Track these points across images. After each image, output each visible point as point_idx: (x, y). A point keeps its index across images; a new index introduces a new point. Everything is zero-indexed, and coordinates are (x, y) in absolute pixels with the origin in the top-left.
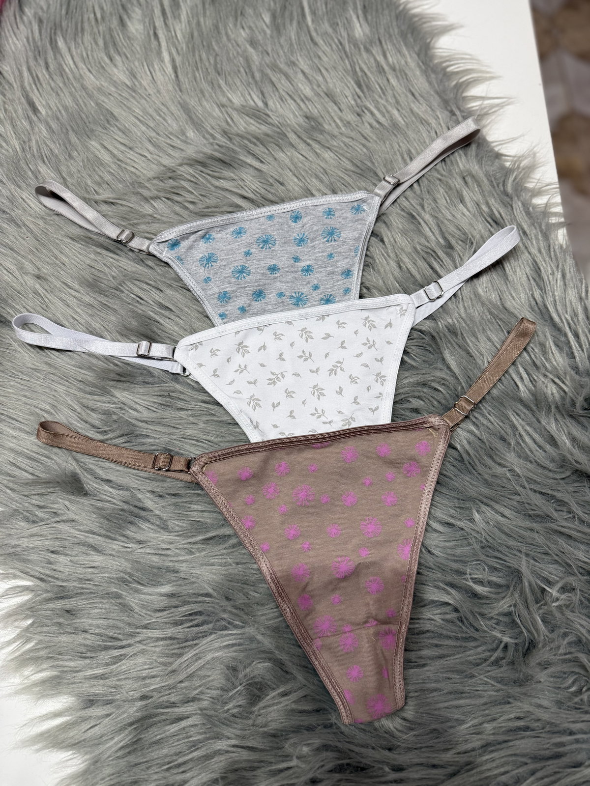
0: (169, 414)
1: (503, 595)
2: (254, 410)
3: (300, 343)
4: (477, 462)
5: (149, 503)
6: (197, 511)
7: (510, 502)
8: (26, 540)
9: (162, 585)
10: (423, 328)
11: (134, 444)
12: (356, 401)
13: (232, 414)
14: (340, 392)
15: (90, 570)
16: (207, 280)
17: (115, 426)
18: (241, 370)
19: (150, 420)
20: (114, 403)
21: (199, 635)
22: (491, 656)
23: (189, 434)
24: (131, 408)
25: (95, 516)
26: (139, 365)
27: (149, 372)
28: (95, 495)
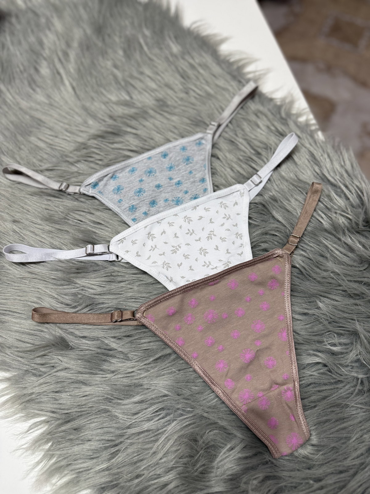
0: (113, 286)
1: (351, 349)
2: (168, 270)
3: (185, 225)
4: (311, 272)
5: (114, 345)
6: (145, 343)
7: (338, 292)
8: (37, 388)
9: (134, 396)
10: (256, 201)
11: (96, 310)
12: (228, 252)
13: (154, 276)
14: (217, 248)
15: (84, 398)
16: (120, 201)
17: (81, 301)
18: (153, 249)
19: (102, 292)
20: (77, 288)
21: (166, 424)
22: (355, 390)
23: (129, 296)
24: (89, 288)
25: (80, 361)
26: (88, 261)
27: (95, 263)
28: (78, 348)
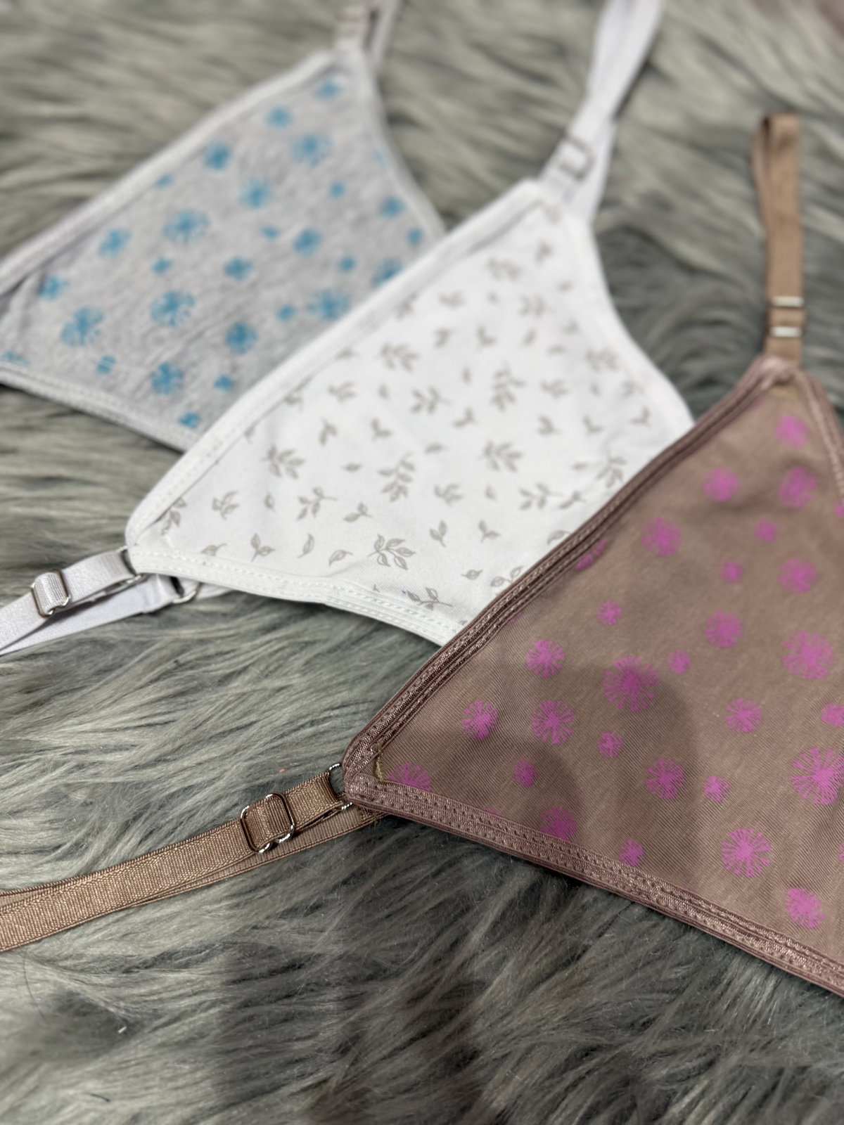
0: (206, 706)
2: (404, 566)
11: (169, 827)
13: (357, 610)
17: (94, 816)
18: (312, 505)
19: (169, 748)
20: (57, 765)
23: (284, 720)
24: (106, 750)
25: (187, 1067)
26: (60, 642)
27: (94, 642)
28: (156, 1015)
